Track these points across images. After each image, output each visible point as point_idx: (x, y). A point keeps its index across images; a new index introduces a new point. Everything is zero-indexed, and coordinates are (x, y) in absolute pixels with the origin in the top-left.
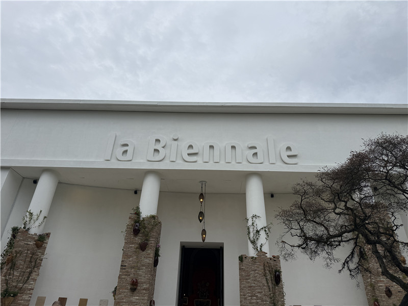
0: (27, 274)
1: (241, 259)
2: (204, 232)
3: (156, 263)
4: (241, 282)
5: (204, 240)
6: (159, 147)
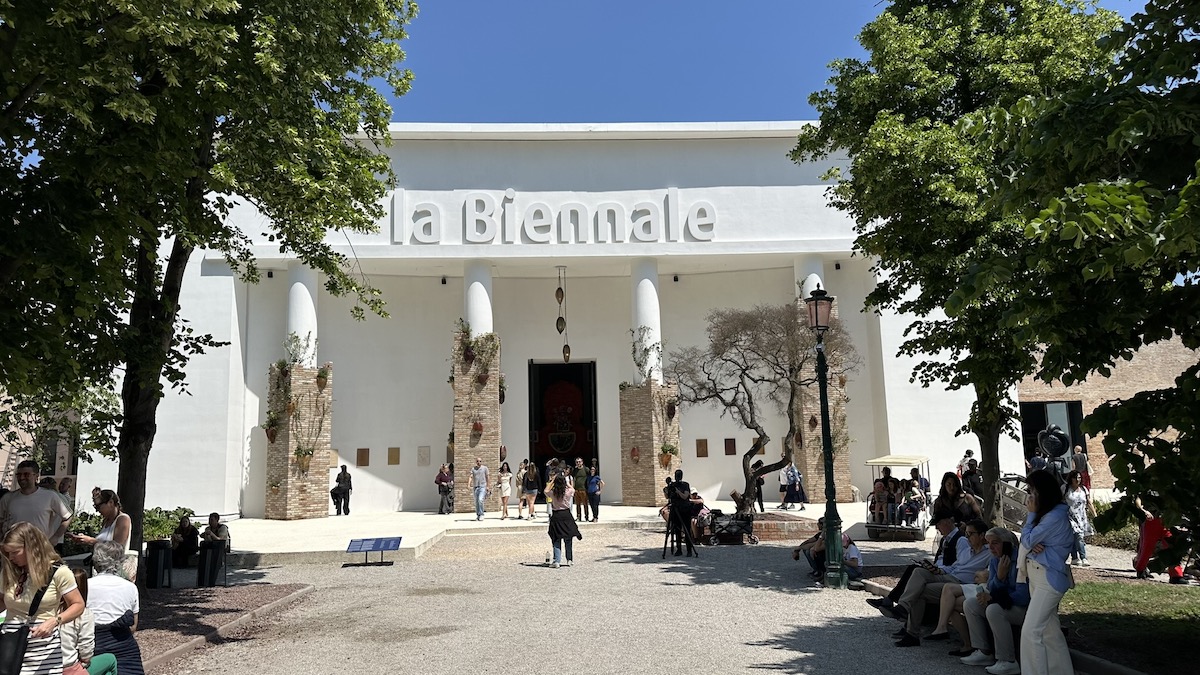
0: (317, 425)
1: (623, 387)
2: (567, 349)
3: (502, 398)
4: (622, 419)
5: (566, 359)
6: (483, 216)
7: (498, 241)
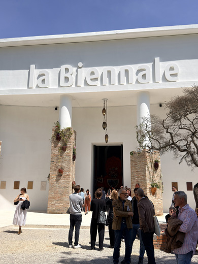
1: (132, 154)
2: (107, 136)
3: (74, 158)
5: (107, 142)
6: (68, 75)
7: (74, 86)
